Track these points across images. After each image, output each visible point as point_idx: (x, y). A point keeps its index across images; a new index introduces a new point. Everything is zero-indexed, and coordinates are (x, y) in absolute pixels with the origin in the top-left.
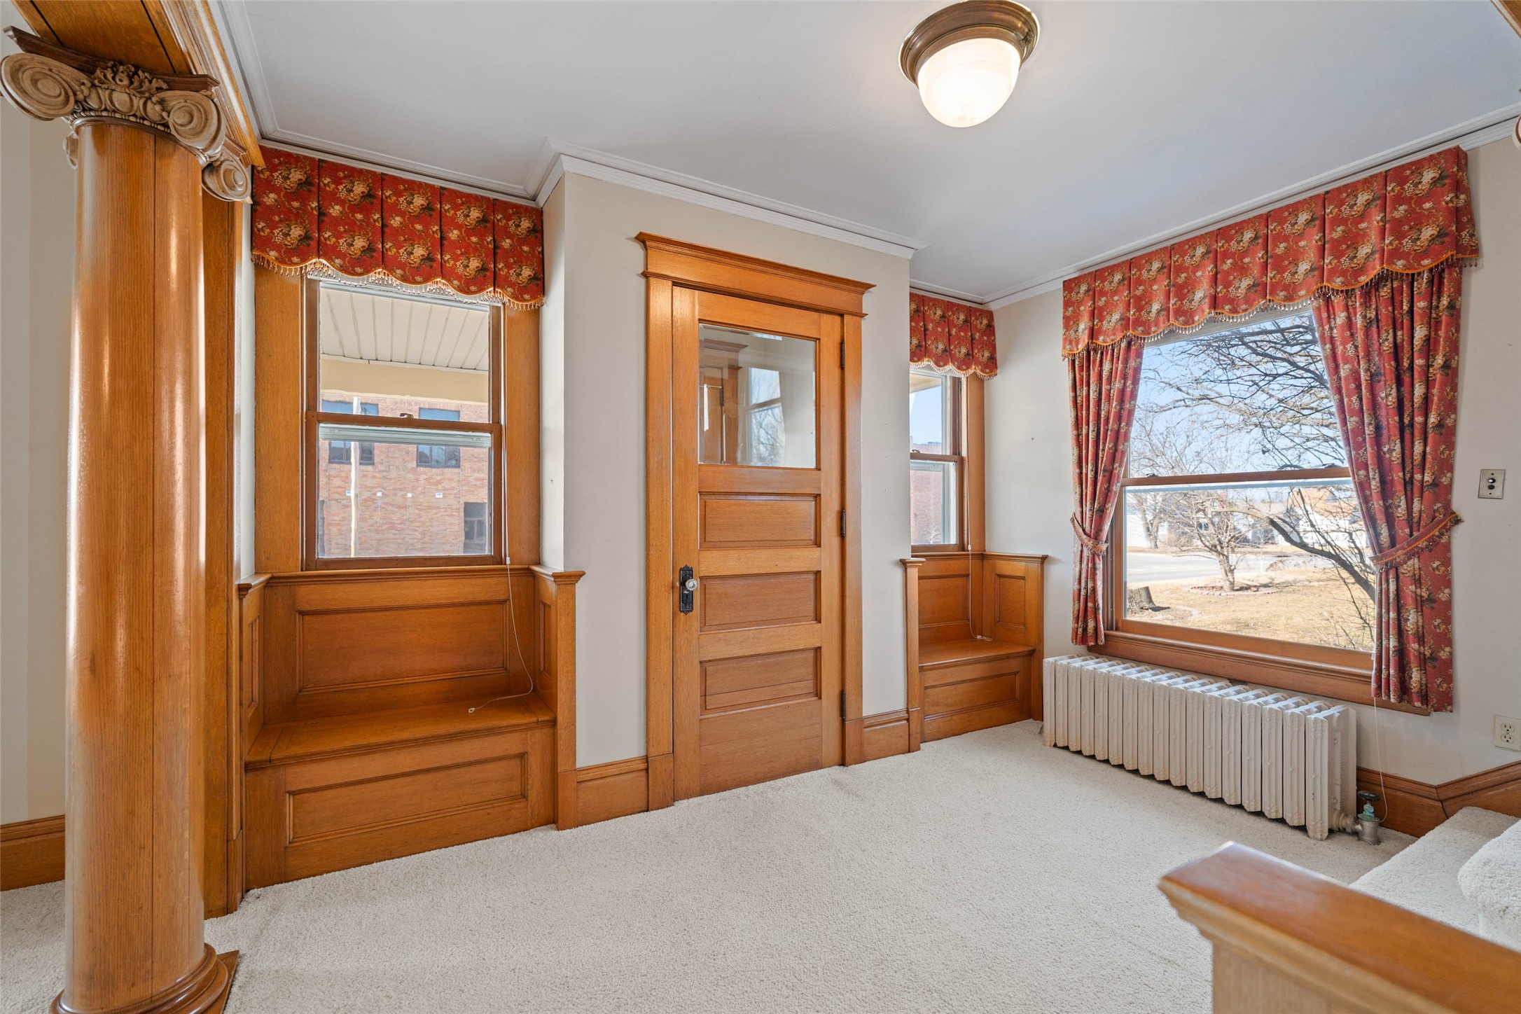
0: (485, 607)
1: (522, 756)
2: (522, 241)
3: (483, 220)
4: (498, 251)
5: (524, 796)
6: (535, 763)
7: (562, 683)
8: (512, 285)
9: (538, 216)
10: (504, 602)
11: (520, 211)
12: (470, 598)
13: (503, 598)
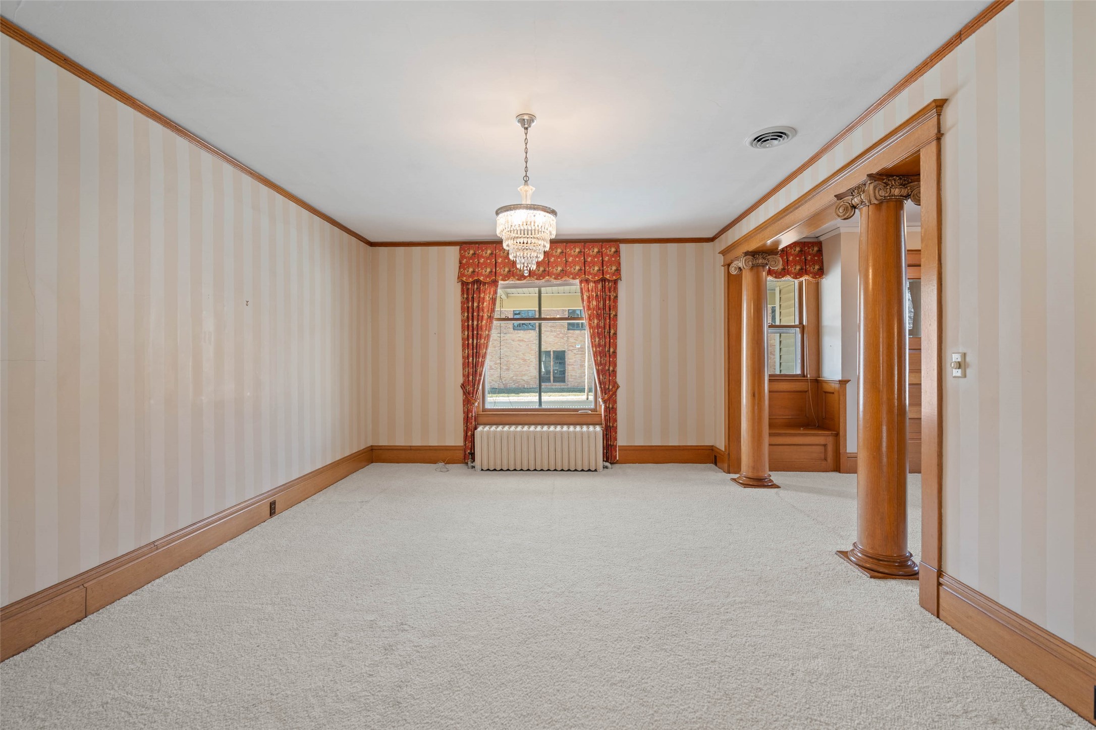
0: (799, 393)
1: (825, 445)
2: (814, 256)
3: (801, 251)
4: (807, 261)
5: (826, 459)
6: (830, 448)
7: (841, 420)
8: (811, 273)
9: (819, 244)
10: (806, 392)
11: (813, 244)
12: (794, 389)
13: (806, 390)
